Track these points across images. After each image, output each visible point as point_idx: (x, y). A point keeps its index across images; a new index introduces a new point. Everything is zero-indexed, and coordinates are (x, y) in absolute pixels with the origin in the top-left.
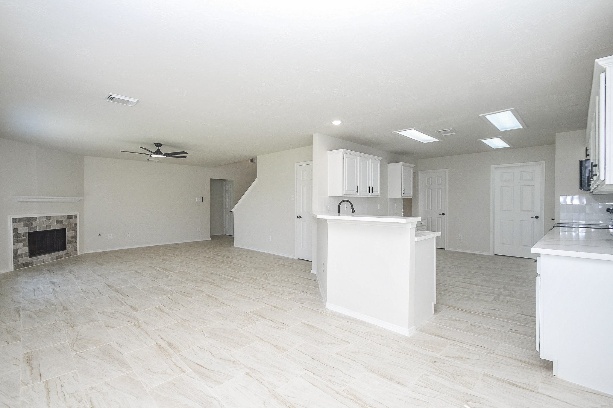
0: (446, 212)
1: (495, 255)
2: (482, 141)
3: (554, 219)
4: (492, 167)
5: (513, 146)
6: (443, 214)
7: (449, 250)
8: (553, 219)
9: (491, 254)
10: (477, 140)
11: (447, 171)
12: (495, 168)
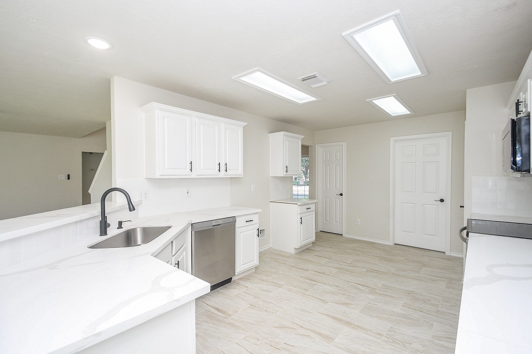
0: (343, 192)
1: (395, 244)
2: (373, 101)
3: (463, 207)
4: (392, 139)
5: (415, 112)
6: (341, 195)
7: (347, 236)
8: (461, 207)
9: (391, 243)
10: (367, 100)
11: (344, 144)
12: (395, 141)
